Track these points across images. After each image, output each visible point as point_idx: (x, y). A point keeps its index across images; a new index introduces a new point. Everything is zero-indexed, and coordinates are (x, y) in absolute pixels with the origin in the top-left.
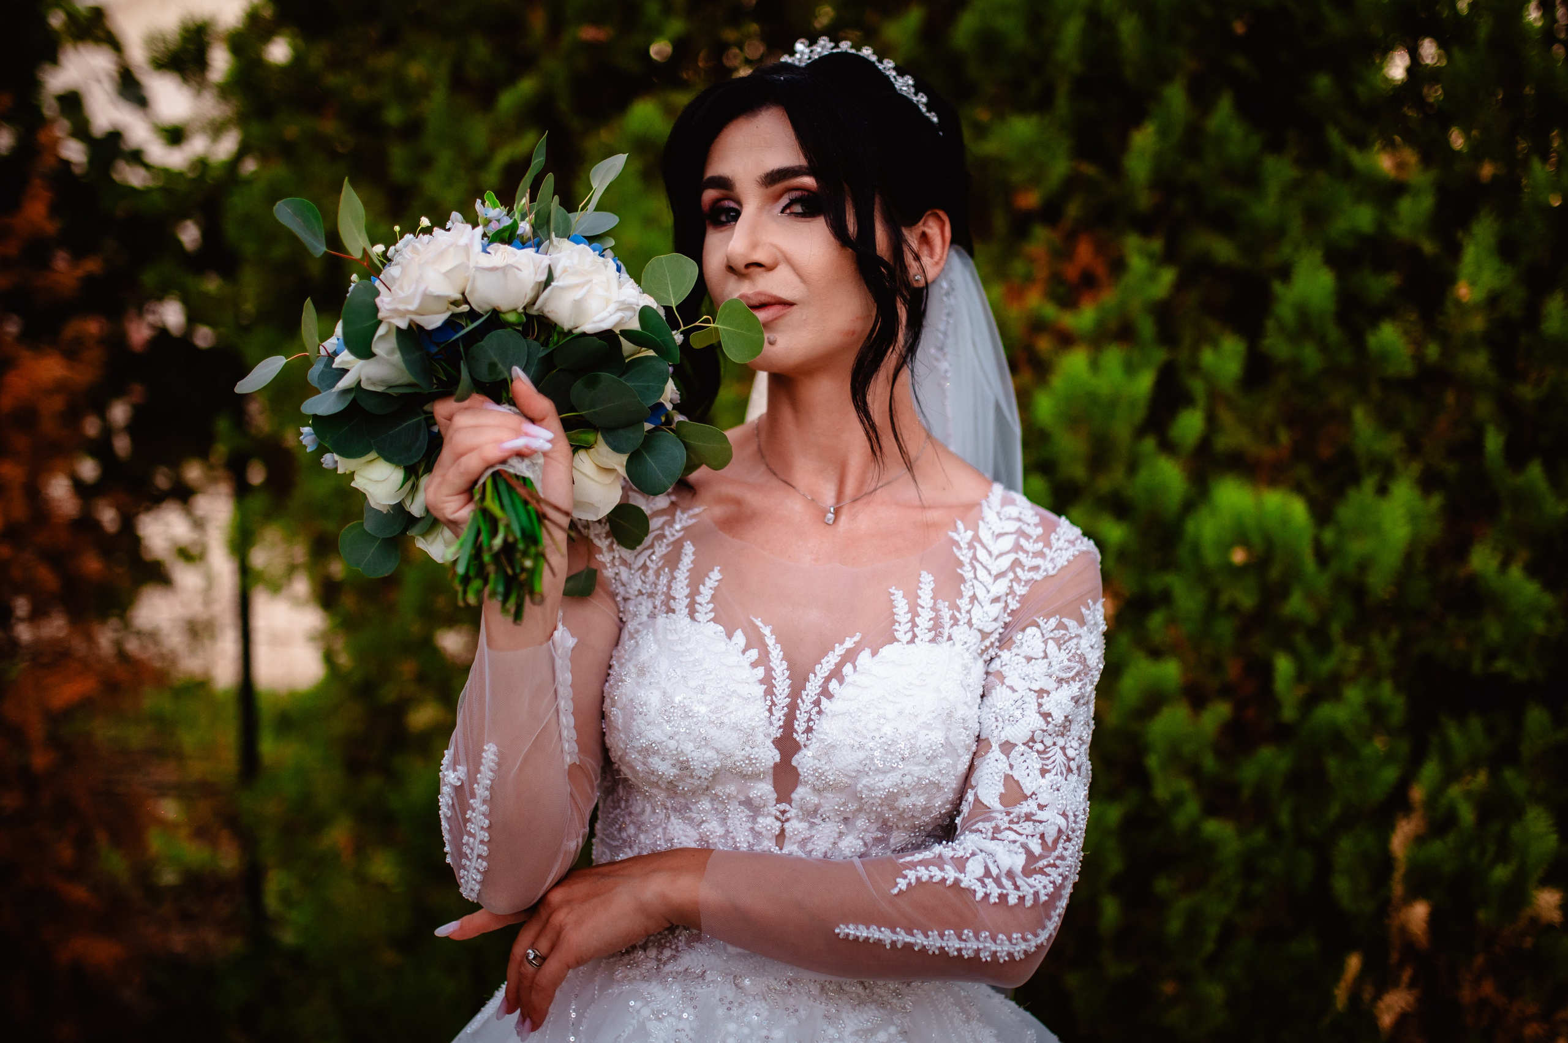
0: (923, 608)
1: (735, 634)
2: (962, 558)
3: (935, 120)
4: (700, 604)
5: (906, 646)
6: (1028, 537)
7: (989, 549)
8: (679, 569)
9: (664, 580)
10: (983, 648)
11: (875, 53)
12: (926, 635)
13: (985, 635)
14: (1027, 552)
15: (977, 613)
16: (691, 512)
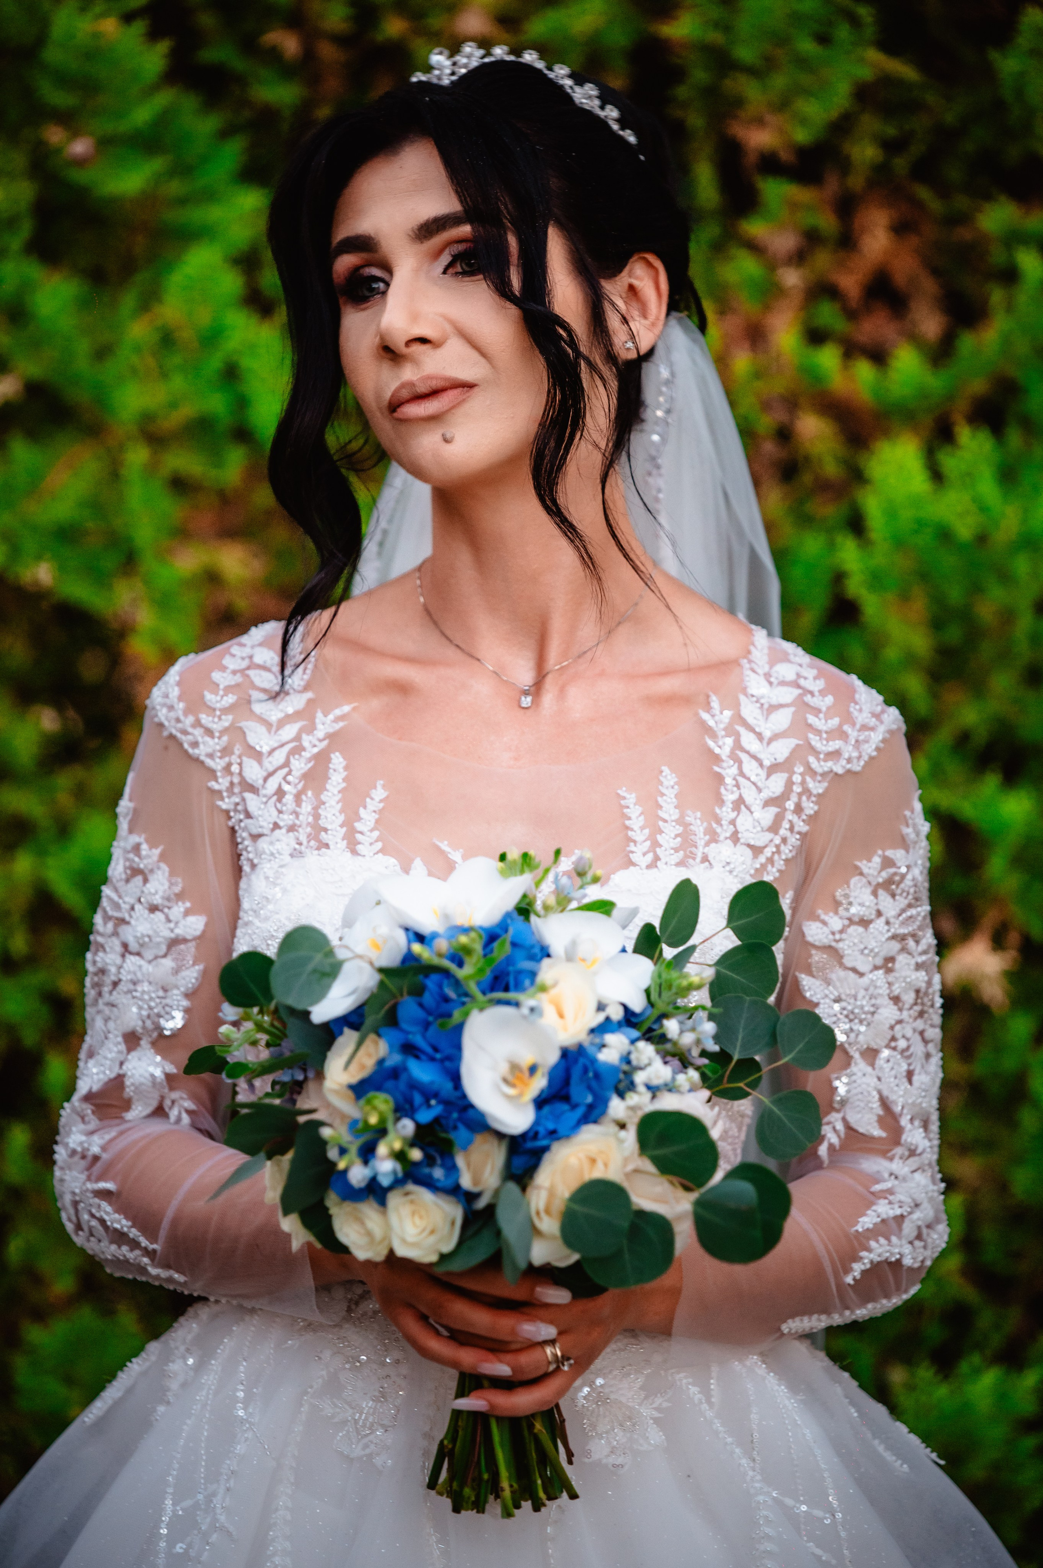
0: (665, 821)
1: (413, 866)
2: (717, 750)
3: (632, 139)
4: (361, 833)
5: (645, 871)
6: (817, 711)
7: (757, 730)
8: (328, 791)
9: (306, 808)
10: (758, 866)
11: (541, 58)
12: (672, 857)
13: (757, 850)
14: (818, 732)
15: (744, 822)
16: (338, 712)
